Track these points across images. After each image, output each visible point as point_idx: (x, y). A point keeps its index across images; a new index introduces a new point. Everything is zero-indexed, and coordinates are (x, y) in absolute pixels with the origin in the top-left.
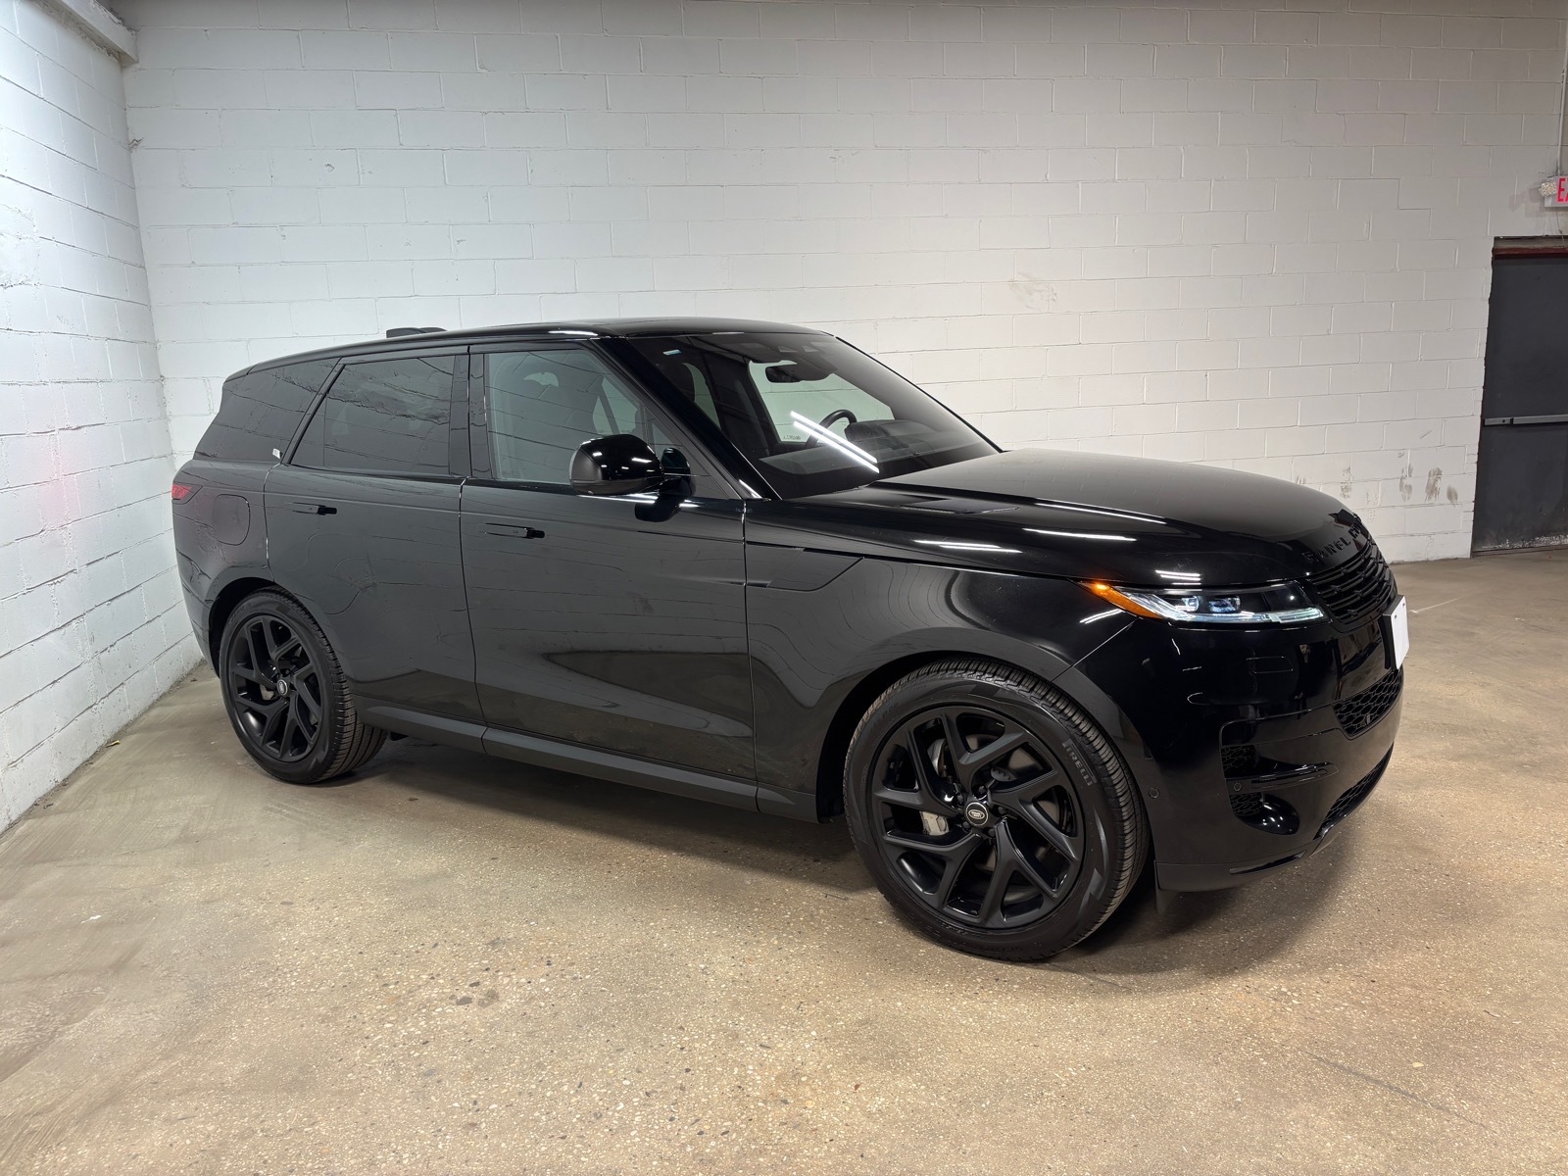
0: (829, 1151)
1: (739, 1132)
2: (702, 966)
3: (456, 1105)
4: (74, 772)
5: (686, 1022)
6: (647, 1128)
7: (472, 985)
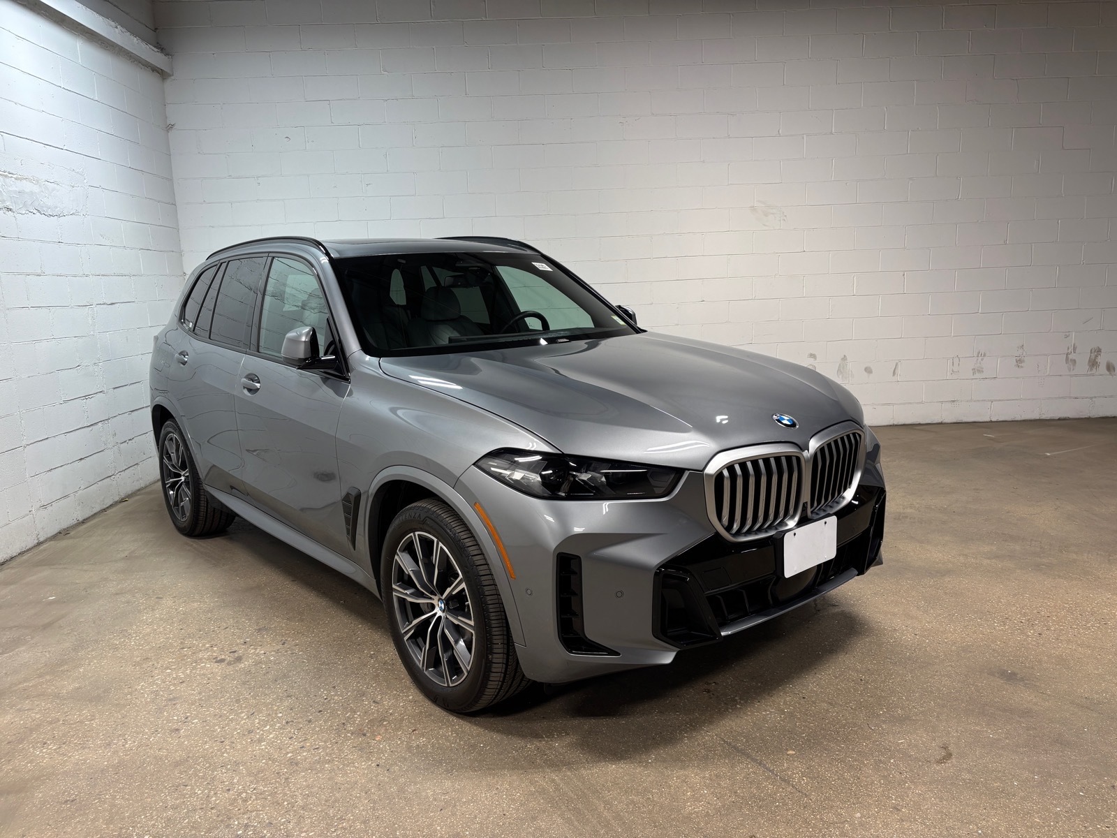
0: (370, 765)
1: (325, 748)
2: (372, 653)
3: (176, 718)
4: (92, 516)
5: (339, 683)
6: (274, 742)
7: (230, 653)
